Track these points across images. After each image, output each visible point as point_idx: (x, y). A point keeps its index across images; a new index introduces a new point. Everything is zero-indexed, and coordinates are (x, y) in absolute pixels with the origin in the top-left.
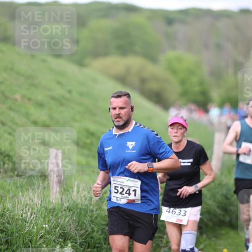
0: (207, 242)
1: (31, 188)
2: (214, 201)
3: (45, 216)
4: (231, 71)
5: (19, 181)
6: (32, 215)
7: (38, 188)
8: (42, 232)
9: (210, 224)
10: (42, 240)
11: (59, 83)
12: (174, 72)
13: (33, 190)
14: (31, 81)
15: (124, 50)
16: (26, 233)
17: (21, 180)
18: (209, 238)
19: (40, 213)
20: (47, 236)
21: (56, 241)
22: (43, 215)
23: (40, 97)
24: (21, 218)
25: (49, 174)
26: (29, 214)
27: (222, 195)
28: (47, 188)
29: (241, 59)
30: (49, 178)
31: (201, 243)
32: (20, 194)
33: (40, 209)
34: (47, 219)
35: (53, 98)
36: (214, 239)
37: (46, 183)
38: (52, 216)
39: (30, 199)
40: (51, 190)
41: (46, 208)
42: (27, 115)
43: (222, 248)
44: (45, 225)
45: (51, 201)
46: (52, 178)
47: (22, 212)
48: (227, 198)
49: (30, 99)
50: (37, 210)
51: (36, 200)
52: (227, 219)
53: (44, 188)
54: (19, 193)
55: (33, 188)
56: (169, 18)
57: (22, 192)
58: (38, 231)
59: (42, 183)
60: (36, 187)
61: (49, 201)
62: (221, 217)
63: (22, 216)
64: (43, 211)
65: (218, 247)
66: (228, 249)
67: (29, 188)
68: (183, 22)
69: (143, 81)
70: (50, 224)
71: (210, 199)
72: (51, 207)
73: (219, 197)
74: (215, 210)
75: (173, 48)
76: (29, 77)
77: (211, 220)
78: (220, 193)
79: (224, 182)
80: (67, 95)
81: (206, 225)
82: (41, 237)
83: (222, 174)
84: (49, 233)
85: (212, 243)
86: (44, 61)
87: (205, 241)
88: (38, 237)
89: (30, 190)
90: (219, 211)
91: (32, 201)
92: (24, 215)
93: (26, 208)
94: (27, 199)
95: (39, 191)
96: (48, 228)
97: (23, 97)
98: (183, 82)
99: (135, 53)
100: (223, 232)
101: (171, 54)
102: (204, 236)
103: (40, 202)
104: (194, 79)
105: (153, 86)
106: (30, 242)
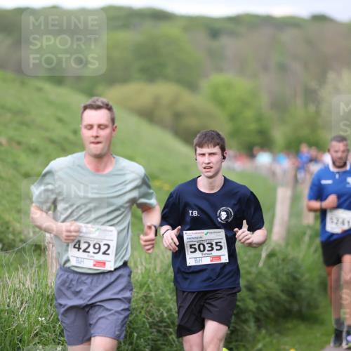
0: (268, 339)
1: (21, 267)
2: (277, 282)
3: (41, 305)
4: (299, 101)
5: (5, 257)
6: (22, 304)
7: (31, 267)
8: (38, 328)
9: (272, 315)
10: (37, 339)
11: (60, 120)
12: (221, 103)
13: (24, 269)
14: (21, 117)
15: (152, 73)
16: (14, 330)
17: (8, 255)
18: (271, 335)
19: (35, 301)
20: (44, 334)
21: (57, 340)
22: (38, 305)
23: (34, 141)
24: (8, 308)
25: (46, 247)
26: (18, 303)
27: (288, 274)
28: (43, 267)
29: (313, 84)
30: (47, 253)
31: (259, 341)
32: (7, 275)
33: (34, 295)
34: (44, 310)
35: (52, 141)
36: (276, 335)
37: (42, 259)
38: (51, 305)
39: (20, 282)
40: (50, 269)
41: (42, 295)
42: (16, 165)
43: (287, 347)
44: (41, 317)
45: (49, 285)
46: (50, 253)
47: (8, 300)
48: (295, 279)
49: (19, 143)
50: (30, 297)
51: (28, 284)
52: (296, 307)
53: (40, 267)
54: (4, 274)
55: (24, 266)
56: (214, 29)
57: (8, 273)
58: (32, 327)
59: (37, 259)
60: (28, 265)
61: (47, 285)
62: (287, 305)
63: (8, 306)
64: (39, 298)
65: (282, 347)
66: (296, 349)
67: (19, 266)
68: (232, 34)
69: (178, 116)
70: (48, 318)
71: (271, 280)
72: (49, 292)
73: (283, 278)
74: (278, 296)
75: (220, 70)
76: (17, 112)
77: (273, 309)
78: (286, 271)
79: (290, 257)
80: (71, 137)
81: (266, 316)
82: (36, 335)
83: (287, 244)
84: (46, 329)
85: (275, 341)
86: (39, 90)
87: (264, 338)
88: (32, 335)
89: (21, 270)
90: (283, 297)
91: (24, 285)
92: (11, 304)
93: (14, 294)
94: (16, 281)
95: (33, 271)
96: (45, 322)
97: (10, 140)
98: (232, 118)
99: (166, 78)
100: (289, 325)
101: (217, 79)
102: (264, 331)
103: (33, 286)
104: (249, 114)
106: (20, 342)
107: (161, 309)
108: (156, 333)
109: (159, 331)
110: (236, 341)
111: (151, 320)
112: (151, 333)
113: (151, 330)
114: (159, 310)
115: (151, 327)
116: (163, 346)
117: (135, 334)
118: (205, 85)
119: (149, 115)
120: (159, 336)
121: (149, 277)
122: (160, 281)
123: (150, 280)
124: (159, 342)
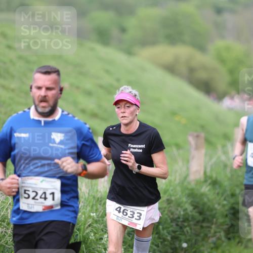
3: (93, 204)
8: (90, 221)
10: (89, 229)
11: (107, 72)
12: (222, 61)
14: (80, 69)
15: (173, 39)
20: (95, 225)
21: (104, 230)
22: (91, 204)
23: (88, 85)
33: (88, 198)
34: (95, 208)
35: (101, 87)
38: (100, 204)
41: (94, 197)
42: (75, 103)
44: (93, 213)
45: (99, 191)
49: (78, 88)
50: (85, 199)
51: (84, 189)
56: (218, 8)
58: (86, 220)
61: (97, 190)
64: (91, 199)
68: (232, 11)
69: (192, 70)
70: (98, 214)
72: (99, 195)
75: (222, 37)
76: (77, 65)
80: (115, 84)
82: (89, 226)
84: (96, 222)
86: (92, 49)
88: (87, 225)
96: (95, 216)
97: (71, 85)
98: (231, 72)
99: (184, 42)
101: (220, 44)
103: (88, 191)
105: (202, 75)
106: (78, 230)
107: (179, 209)
108: (175, 226)
109: (177, 225)
110: (233, 233)
111: (171, 216)
112: (172, 226)
113: (172, 224)
114: (177, 210)
115: (172, 222)
116: (180, 236)
117: (161, 227)
118: (212, 48)
119: (171, 69)
120: (177, 228)
121: (170, 186)
122: (179, 189)
123: (171, 188)
124: (178, 233)
